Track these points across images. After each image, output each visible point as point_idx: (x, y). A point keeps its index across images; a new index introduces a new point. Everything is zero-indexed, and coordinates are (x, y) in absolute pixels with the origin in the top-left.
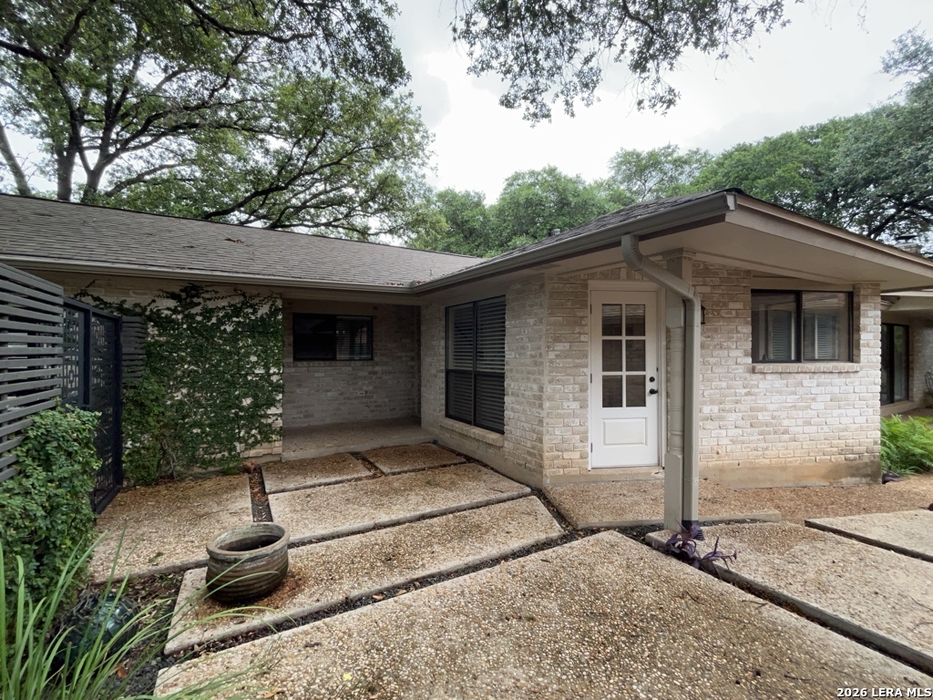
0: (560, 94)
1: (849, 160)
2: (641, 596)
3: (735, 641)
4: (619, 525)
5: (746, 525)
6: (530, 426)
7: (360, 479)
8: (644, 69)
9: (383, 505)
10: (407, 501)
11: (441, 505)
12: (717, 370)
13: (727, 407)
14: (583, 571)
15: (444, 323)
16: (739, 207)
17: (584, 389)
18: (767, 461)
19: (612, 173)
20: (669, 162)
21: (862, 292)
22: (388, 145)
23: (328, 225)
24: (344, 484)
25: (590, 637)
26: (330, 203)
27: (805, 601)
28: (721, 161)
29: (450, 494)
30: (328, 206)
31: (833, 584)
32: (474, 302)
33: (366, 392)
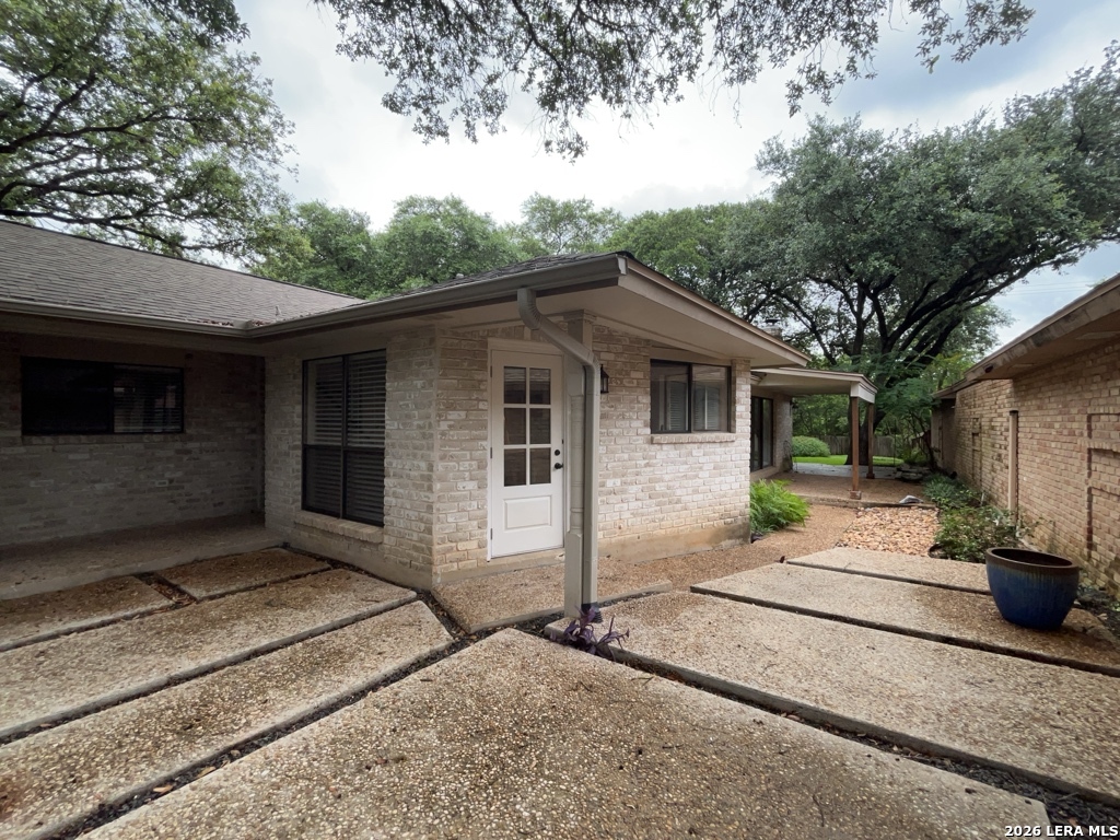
0: (459, 112)
1: (733, 244)
2: (533, 698)
3: (622, 723)
4: (518, 620)
5: (641, 600)
6: (416, 514)
7: (150, 613)
8: (553, 108)
9: (187, 647)
10: (230, 634)
11: (288, 633)
12: (619, 441)
13: (629, 479)
14: (473, 683)
15: (299, 381)
16: (629, 271)
17: (482, 466)
18: (663, 532)
19: (526, 219)
20: (584, 217)
21: (738, 368)
22: (215, 122)
23: (103, 223)
24: (118, 625)
25: (472, 763)
26: (110, 189)
27: (685, 667)
28: (632, 226)
29: (302, 615)
30: (103, 193)
31: (708, 644)
32: (344, 356)
33: (171, 481)
